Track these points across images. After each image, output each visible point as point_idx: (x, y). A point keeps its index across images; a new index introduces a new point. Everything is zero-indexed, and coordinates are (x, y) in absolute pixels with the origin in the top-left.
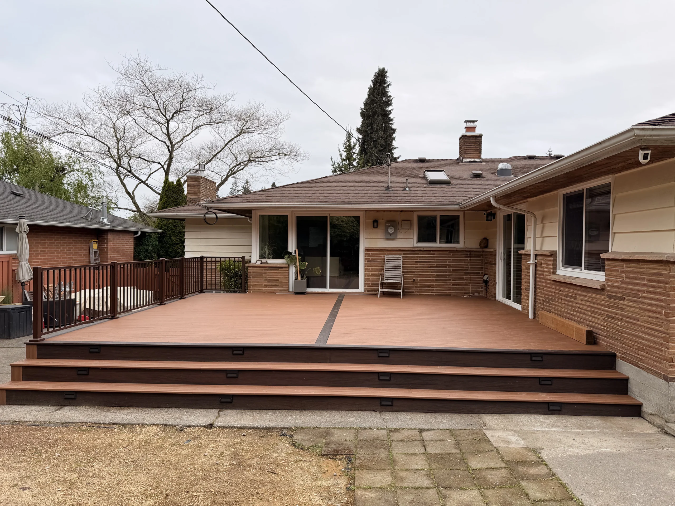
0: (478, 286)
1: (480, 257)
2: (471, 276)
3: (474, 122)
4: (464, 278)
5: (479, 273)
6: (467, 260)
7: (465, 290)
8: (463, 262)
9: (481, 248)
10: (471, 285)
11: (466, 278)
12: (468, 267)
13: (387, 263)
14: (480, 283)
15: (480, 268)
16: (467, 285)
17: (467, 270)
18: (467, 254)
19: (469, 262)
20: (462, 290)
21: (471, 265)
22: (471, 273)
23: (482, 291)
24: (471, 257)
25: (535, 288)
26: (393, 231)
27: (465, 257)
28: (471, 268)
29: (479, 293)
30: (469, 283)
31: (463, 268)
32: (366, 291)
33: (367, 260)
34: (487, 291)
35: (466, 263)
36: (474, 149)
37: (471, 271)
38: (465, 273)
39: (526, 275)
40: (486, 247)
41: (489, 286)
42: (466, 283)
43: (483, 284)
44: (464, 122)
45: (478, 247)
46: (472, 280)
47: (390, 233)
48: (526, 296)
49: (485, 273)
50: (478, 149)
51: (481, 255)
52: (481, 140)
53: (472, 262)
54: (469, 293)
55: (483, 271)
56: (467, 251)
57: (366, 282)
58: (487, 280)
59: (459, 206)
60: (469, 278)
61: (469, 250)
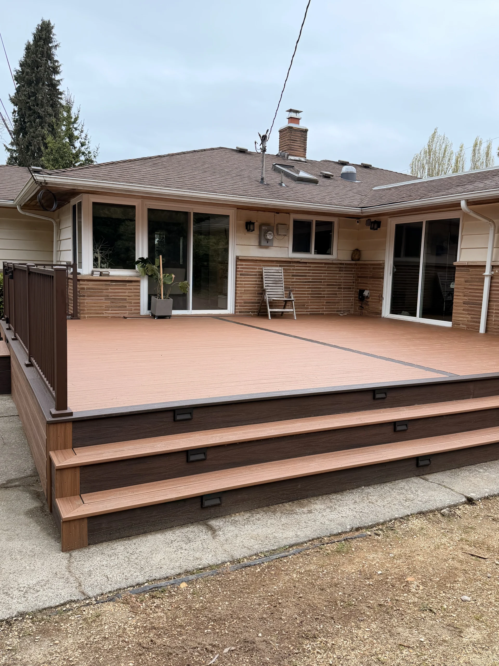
0: (348, 302)
1: (352, 271)
2: (344, 291)
3: (297, 112)
4: (336, 294)
5: (350, 288)
6: (341, 274)
7: (337, 308)
8: (336, 276)
9: (353, 260)
10: (343, 302)
11: (338, 294)
12: (341, 282)
13: (266, 276)
14: (350, 300)
15: (350, 283)
16: (339, 302)
17: (340, 285)
18: (341, 268)
19: (342, 277)
20: (335, 308)
21: (344, 279)
22: (344, 288)
23: (352, 308)
24: (345, 271)
25: (489, 301)
27: (340, 270)
28: (344, 282)
29: (350, 311)
30: (341, 300)
31: (336, 282)
32: (237, 312)
33: (239, 273)
34: (363, 308)
35: (339, 277)
36: (300, 145)
37: (344, 286)
38: (338, 288)
39: (465, 288)
40: (359, 260)
41: (368, 302)
42: (338, 300)
43: (353, 301)
44: (287, 111)
45: (350, 259)
46: (344, 297)
47: (269, 239)
48: (463, 310)
49: (357, 289)
50: (303, 145)
51: (354, 268)
52: (306, 135)
53: (344, 277)
54: (341, 311)
55: (354, 287)
56: (341, 264)
57: (238, 300)
58: (368, 296)
59: (362, 210)
60: (341, 294)
61: (343, 262)
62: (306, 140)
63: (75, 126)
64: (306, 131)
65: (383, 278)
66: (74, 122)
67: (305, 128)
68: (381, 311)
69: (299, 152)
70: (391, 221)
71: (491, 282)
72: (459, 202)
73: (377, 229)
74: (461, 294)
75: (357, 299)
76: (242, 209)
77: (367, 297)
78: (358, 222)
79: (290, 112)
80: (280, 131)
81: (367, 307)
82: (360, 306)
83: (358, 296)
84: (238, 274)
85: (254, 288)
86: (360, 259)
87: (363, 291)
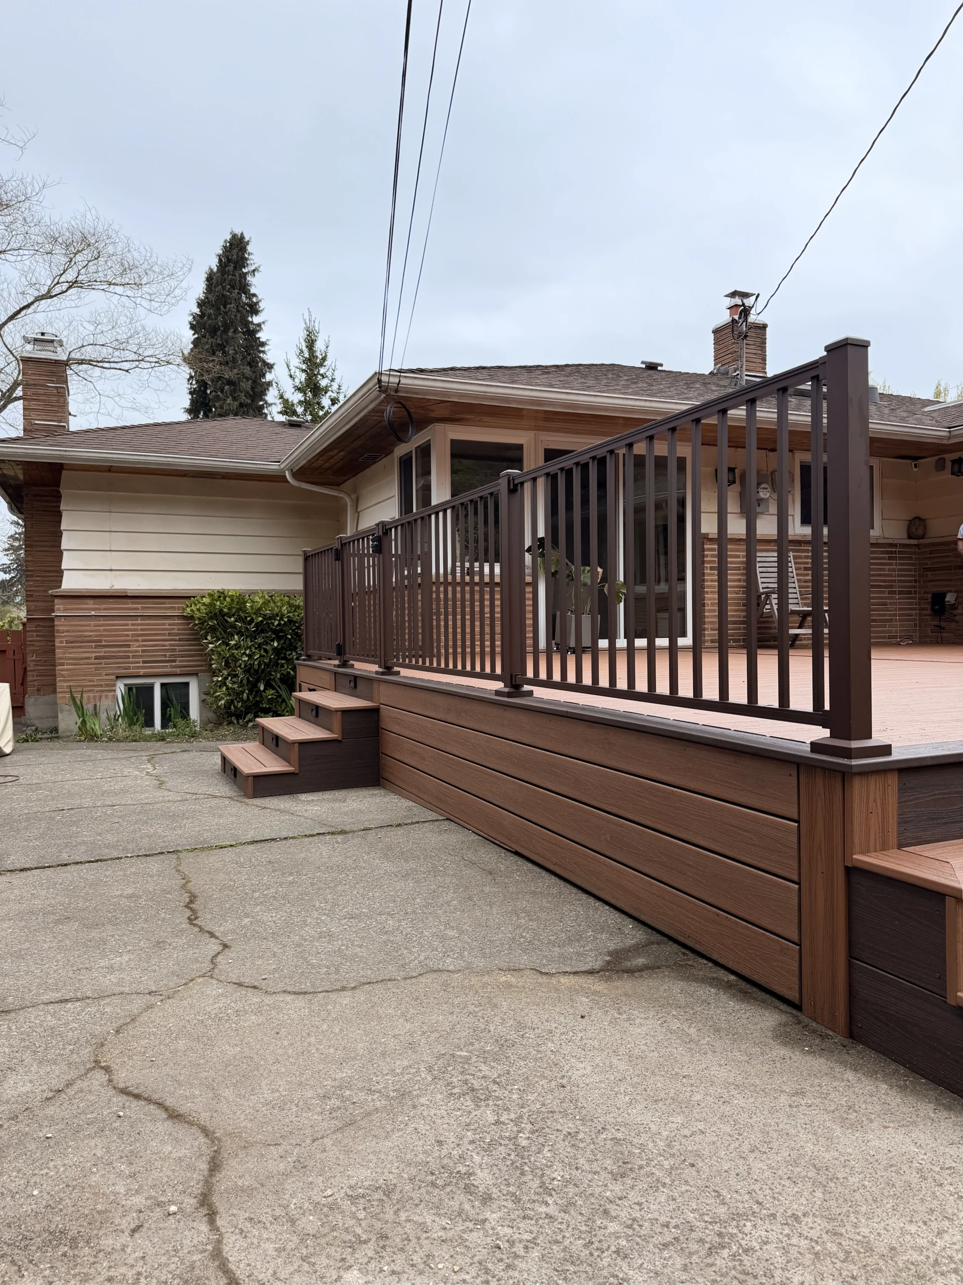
0: (908, 620)
1: (911, 558)
2: (899, 599)
3: (746, 295)
4: (886, 605)
5: (910, 593)
6: (891, 564)
7: (890, 632)
8: (884, 570)
9: (910, 537)
10: (900, 620)
11: (891, 604)
12: (894, 581)
13: (761, 570)
14: (911, 615)
15: (910, 581)
16: (890, 621)
17: (892, 586)
18: (891, 552)
19: (894, 570)
20: (885, 632)
21: (899, 576)
22: (900, 593)
23: (915, 631)
24: (900, 558)
26: (768, 494)
27: (890, 558)
28: (899, 581)
29: (911, 636)
30: (895, 615)
31: (886, 581)
32: (708, 641)
33: (708, 565)
34: (943, 629)
35: (889, 570)
36: (755, 352)
37: (899, 588)
38: (890, 593)
40: (923, 537)
41: (955, 616)
42: (890, 615)
43: (917, 617)
44: (726, 296)
45: (905, 536)
46: (900, 609)
47: (762, 499)
49: (925, 593)
50: (760, 352)
51: (915, 553)
52: (765, 334)
53: (900, 570)
54: (895, 637)
55: (917, 590)
56: (891, 545)
57: (708, 618)
58: (954, 604)
59: (950, 431)
60: (895, 604)
61: (896, 541)
62: (765, 343)
63: (322, 371)
64: (764, 327)
66: (321, 365)
67: (762, 323)
69: (755, 365)
75: (929, 612)
76: (708, 445)
77: (953, 607)
78: (916, 466)
79: (731, 297)
80: (715, 332)
81: (953, 625)
82: (937, 626)
83: (929, 607)
84: (707, 567)
85: (737, 594)
86: (926, 537)
87: (944, 595)
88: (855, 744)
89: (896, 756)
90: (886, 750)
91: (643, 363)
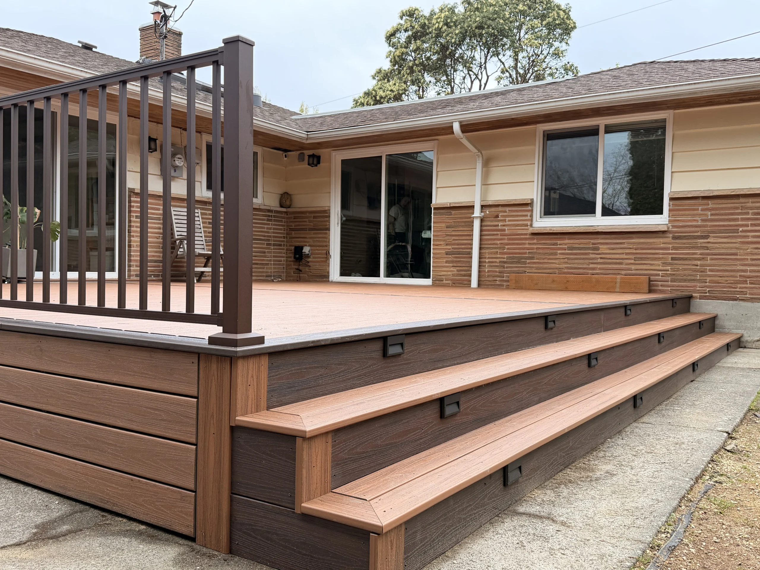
0: (279, 264)
1: (281, 221)
2: (273, 249)
3: (166, 6)
4: (265, 253)
5: (280, 245)
6: (268, 224)
7: (267, 272)
8: (264, 228)
9: (281, 206)
10: (274, 264)
11: (268, 252)
12: (270, 236)
13: (176, 221)
14: (281, 261)
15: (281, 237)
16: (267, 264)
17: (269, 240)
18: (269, 216)
19: (270, 229)
20: (262, 272)
21: (274, 233)
22: (274, 245)
23: (283, 272)
24: (275, 221)
25: (480, 248)
26: (182, 163)
27: (268, 220)
28: (274, 237)
29: (281, 276)
30: (270, 260)
31: (265, 236)
32: (133, 276)
33: (134, 214)
34: (301, 271)
35: (267, 228)
36: (172, 52)
37: (274, 241)
38: (268, 244)
39: (448, 235)
40: (289, 207)
41: (309, 262)
42: (267, 260)
43: (285, 263)
44: (150, 3)
45: (278, 205)
46: (274, 257)
47: (177, 167)
48: (446, 262)
49: (290, 246)
50: (177, 53)
51: (284, 218)
52: (180, 40)
53: (274, 229)
54: (270, 276)
55: (285, 243)
56: (269, 211)
57: (133, 256)
58: (308, 254)
59: (307, 135)
60: (270, 252)
61: (272, 208)
62: (181, 47)
64: (180, 34)
65: (328, 229)
67: (178, 31)
68: (328, 273)
70: (335, 155)
71: (481, 226)
72: (451, 125)
73: (317, 166)
74: (441, 243)
75: (292, 259)
77: (308, 256)
78: (286, 156)
79: (155, 5)
80: (142, 30)
81: (307, 269)
82: (297, 269)
83: (292, 255)
84: (133, 216)
85: (157, 239)
86: (291, 207)
87: (302, 248)
88: (240, 336)
89: (268, 343)
90: (261, 340)
91: (79, 42)
